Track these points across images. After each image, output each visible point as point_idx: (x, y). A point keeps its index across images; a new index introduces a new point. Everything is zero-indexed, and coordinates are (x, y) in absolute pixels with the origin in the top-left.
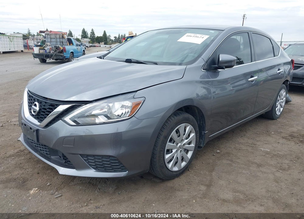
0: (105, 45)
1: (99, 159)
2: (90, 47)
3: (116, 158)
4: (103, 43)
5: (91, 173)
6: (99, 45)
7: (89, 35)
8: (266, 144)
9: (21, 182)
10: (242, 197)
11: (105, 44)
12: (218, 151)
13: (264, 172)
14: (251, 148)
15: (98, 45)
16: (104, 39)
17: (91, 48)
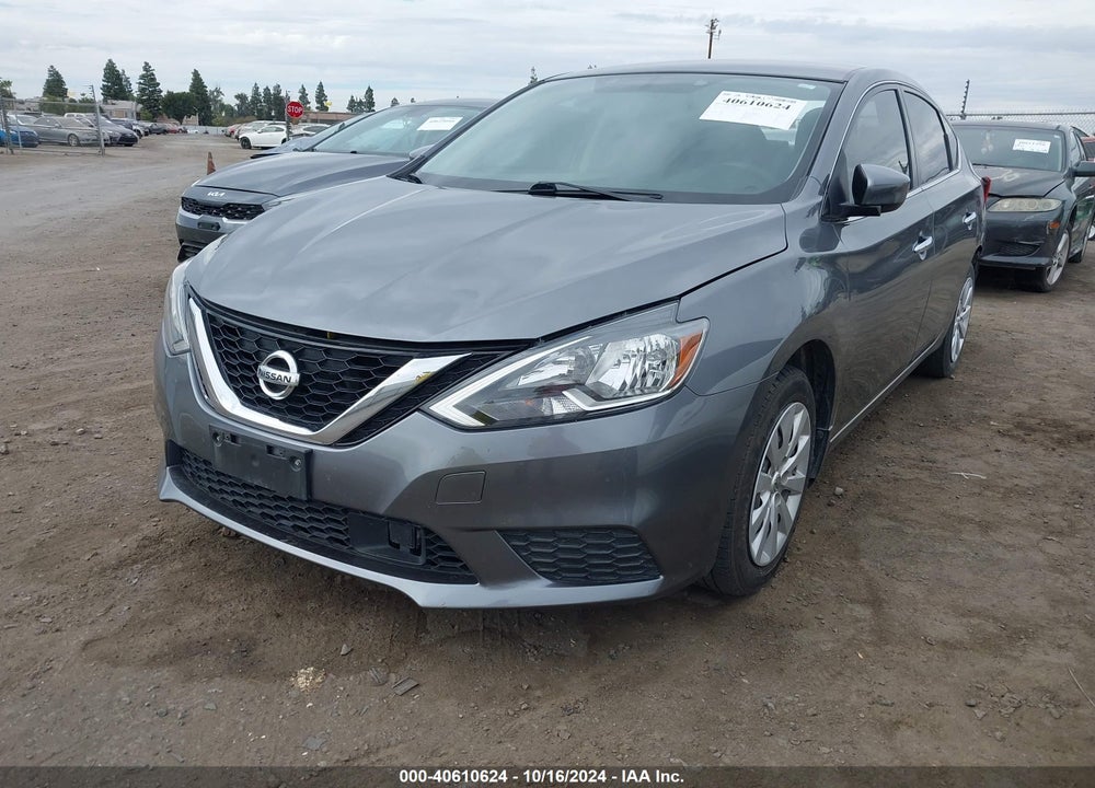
0: (204, 128)
1: (575, 541)
2: (146, 134)
3: (635, 533)
4: (195, 119)
5: (535, 592)
6: (181, 127)
7: (135, 89)
8: (963, 456)
9: (233, 651)
10: (991, 628)
11: (203, 122)
12: (839, 490)
13: (1011, 546)
14: (926, 473)
15: (177, 128)
16: (197, 104)
17: (150, 137)
